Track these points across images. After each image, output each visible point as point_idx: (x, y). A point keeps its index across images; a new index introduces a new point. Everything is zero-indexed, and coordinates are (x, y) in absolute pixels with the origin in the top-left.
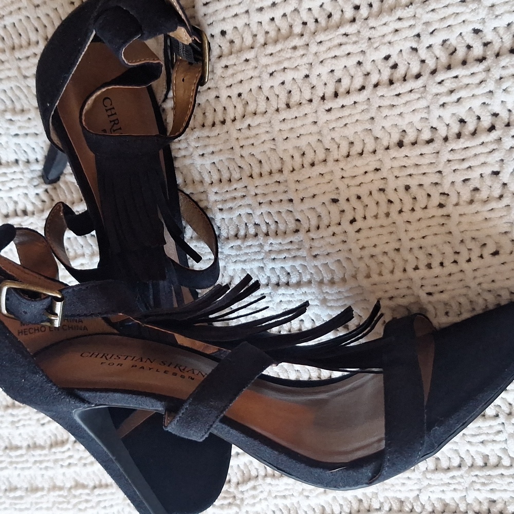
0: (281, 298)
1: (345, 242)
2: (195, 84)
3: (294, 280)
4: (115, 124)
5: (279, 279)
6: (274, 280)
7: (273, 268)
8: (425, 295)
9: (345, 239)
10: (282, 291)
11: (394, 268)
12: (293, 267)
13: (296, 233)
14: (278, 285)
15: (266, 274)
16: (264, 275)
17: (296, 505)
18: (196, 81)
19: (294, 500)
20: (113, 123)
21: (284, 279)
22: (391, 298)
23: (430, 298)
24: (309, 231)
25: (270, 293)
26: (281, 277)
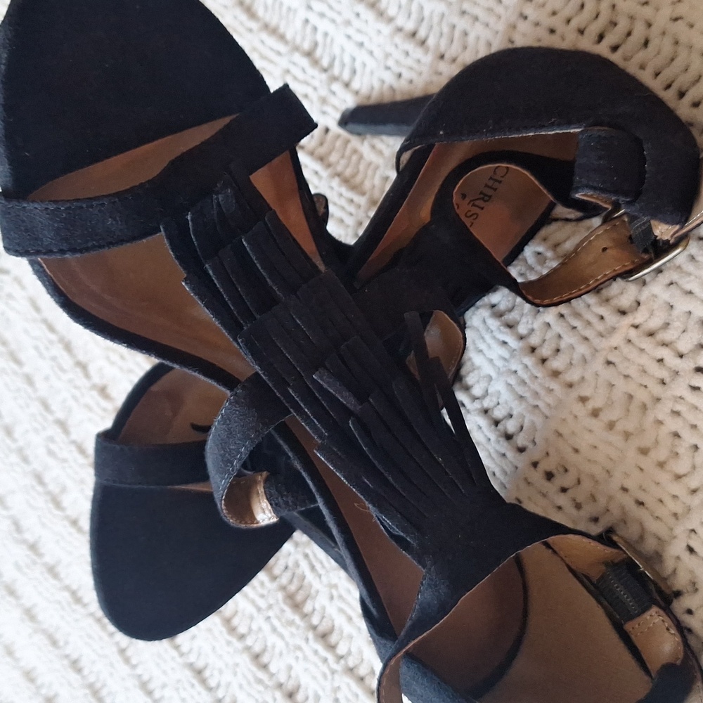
0: (519, 368)
1: (664, 384)
2: (615, 270)
3: (556, 364)
4: (483, 199)
5: (541, 346)
6: (534, 340)
7: (548, 325)
8: (684, 545)
9: (667, 380)
10: (529, 361)
11: (685, 475)
12: (572, 347)
13: (619, 314)
14: (533, 350)
15: (532, 324)
16: (530, 322)
17: (313, 591)
18: (619, 268)
19: (316, 585)
20: (482, 196)
21: (545, 351)
22: (641, 504)
23: (686, 556)
24: (636, 327)
25: (515, 350)
26: (546, 346)
